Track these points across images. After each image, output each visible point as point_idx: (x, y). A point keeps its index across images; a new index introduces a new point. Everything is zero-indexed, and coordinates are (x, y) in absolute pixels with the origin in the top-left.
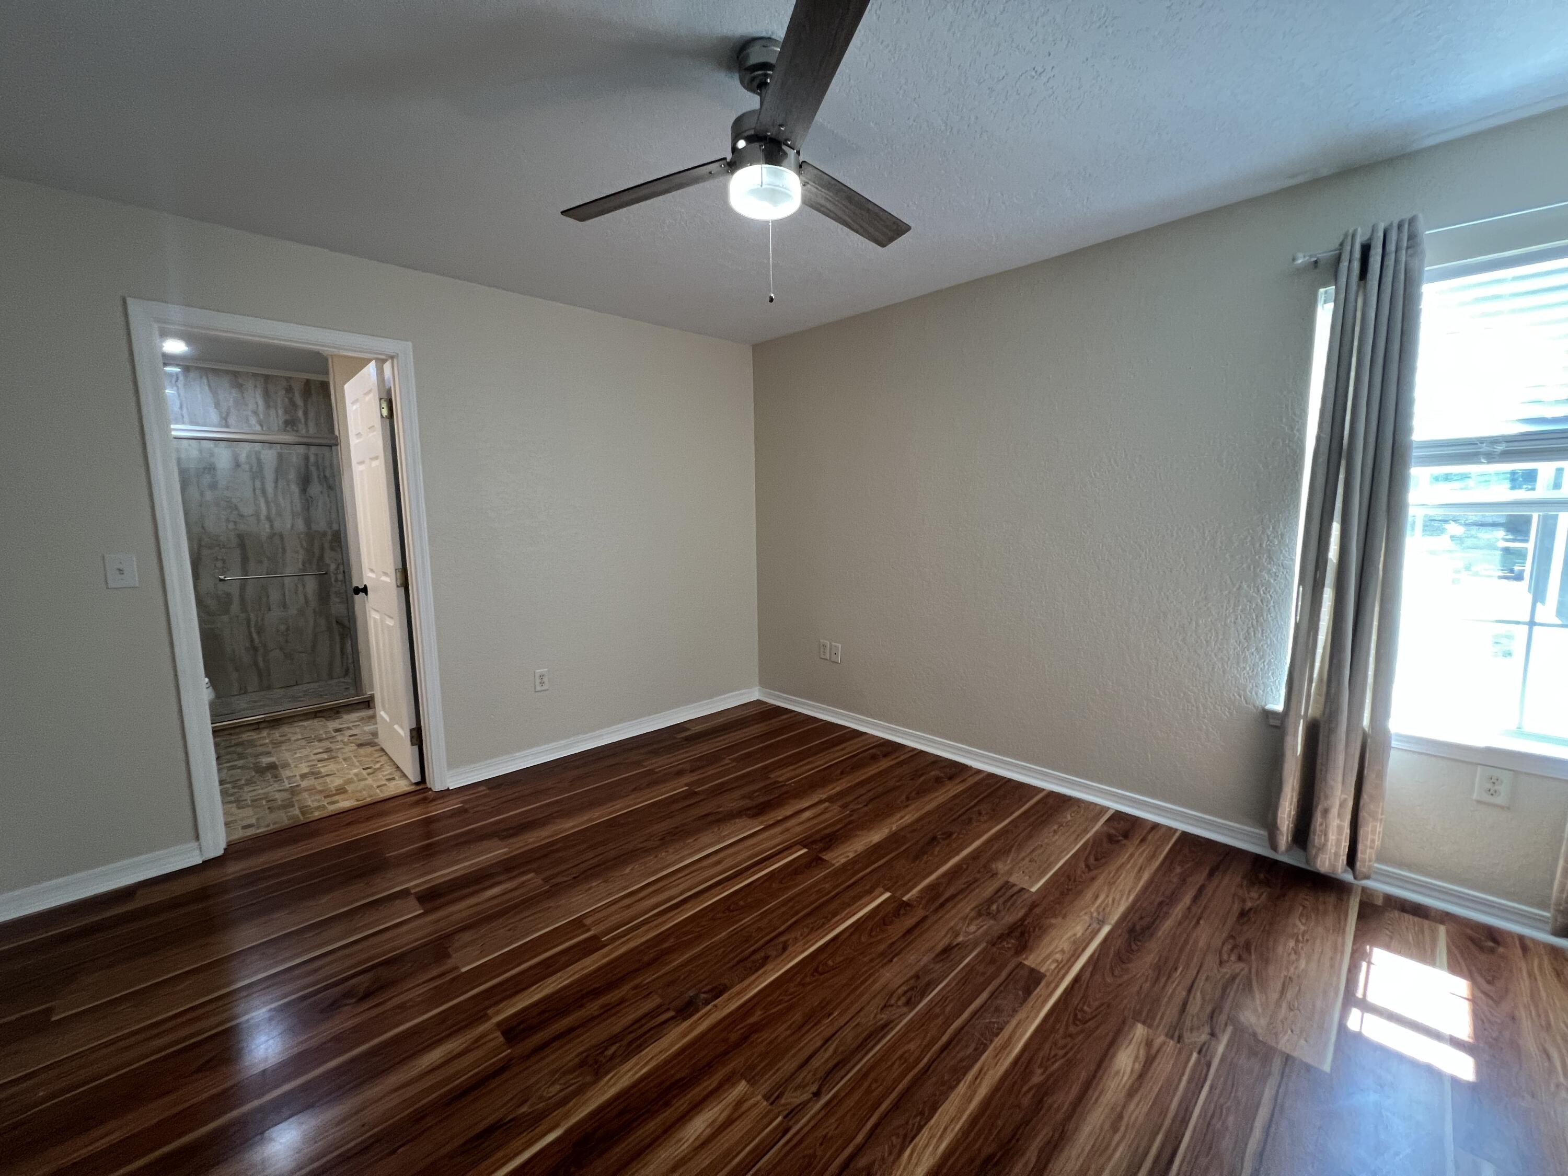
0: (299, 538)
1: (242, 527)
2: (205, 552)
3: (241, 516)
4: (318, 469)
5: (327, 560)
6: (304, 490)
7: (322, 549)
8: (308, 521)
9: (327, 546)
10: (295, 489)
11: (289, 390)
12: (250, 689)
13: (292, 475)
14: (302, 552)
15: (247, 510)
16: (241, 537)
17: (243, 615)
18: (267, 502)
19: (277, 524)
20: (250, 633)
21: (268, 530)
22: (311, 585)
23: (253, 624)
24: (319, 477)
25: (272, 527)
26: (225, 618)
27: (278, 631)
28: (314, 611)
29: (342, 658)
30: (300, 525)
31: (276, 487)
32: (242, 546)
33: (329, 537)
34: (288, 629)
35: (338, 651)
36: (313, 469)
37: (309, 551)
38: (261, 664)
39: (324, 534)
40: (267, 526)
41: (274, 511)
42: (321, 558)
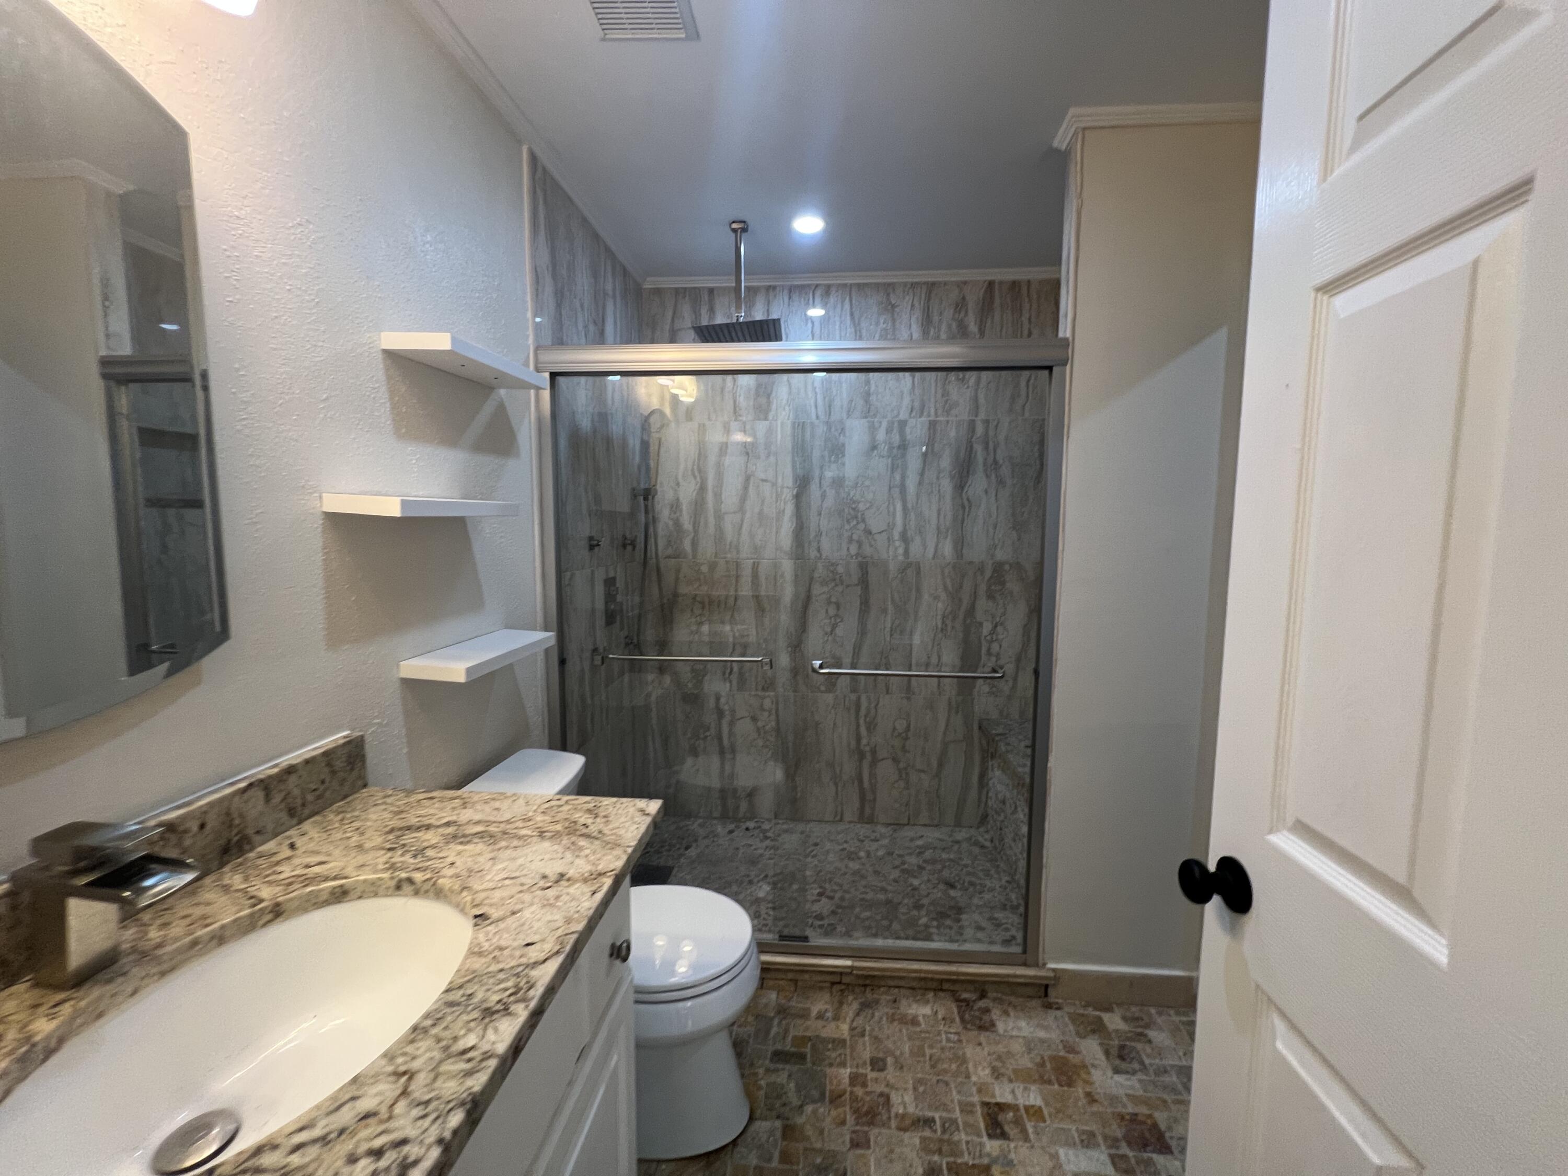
0: (943, 573)
1: (867, 550)
2: (817, 590)
3: (869, 532)
4: (986, 448)
5: (979, 616)
6: (960, 486)
7: (975, 596)
8: (960, 544)
9: (983, 588)
10: (947, 486)
11: (960, 305)
12: (848, 816)
13: (946, 462)
14: (943, 596)
15: (876, 523)
16: (864, 568)
17: (853, 697)
18: (905, 508)
19: (916, 548)
20: (858, 726)
21: (901, 558)
22: (950, 656)
23: (863, 712)
24: (985, 464)
25: (906, 552)
26: (829, 698)
27: (894, 729)
28: (950, 704)
29: (980, 793)
30: (947, 549)
31: (920, 483)
32: (864, 582)
33: (988, 574)
34: (908, 728)
35: (975, 779)
36: (978, 448)
37: (954, 596)
38: (866, 784)
39: (981, 569)
40: (901, 551)
41: (913, 524)
42: (971, 611)
